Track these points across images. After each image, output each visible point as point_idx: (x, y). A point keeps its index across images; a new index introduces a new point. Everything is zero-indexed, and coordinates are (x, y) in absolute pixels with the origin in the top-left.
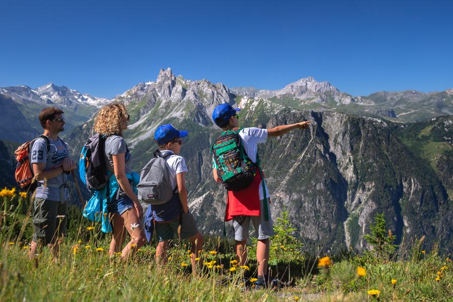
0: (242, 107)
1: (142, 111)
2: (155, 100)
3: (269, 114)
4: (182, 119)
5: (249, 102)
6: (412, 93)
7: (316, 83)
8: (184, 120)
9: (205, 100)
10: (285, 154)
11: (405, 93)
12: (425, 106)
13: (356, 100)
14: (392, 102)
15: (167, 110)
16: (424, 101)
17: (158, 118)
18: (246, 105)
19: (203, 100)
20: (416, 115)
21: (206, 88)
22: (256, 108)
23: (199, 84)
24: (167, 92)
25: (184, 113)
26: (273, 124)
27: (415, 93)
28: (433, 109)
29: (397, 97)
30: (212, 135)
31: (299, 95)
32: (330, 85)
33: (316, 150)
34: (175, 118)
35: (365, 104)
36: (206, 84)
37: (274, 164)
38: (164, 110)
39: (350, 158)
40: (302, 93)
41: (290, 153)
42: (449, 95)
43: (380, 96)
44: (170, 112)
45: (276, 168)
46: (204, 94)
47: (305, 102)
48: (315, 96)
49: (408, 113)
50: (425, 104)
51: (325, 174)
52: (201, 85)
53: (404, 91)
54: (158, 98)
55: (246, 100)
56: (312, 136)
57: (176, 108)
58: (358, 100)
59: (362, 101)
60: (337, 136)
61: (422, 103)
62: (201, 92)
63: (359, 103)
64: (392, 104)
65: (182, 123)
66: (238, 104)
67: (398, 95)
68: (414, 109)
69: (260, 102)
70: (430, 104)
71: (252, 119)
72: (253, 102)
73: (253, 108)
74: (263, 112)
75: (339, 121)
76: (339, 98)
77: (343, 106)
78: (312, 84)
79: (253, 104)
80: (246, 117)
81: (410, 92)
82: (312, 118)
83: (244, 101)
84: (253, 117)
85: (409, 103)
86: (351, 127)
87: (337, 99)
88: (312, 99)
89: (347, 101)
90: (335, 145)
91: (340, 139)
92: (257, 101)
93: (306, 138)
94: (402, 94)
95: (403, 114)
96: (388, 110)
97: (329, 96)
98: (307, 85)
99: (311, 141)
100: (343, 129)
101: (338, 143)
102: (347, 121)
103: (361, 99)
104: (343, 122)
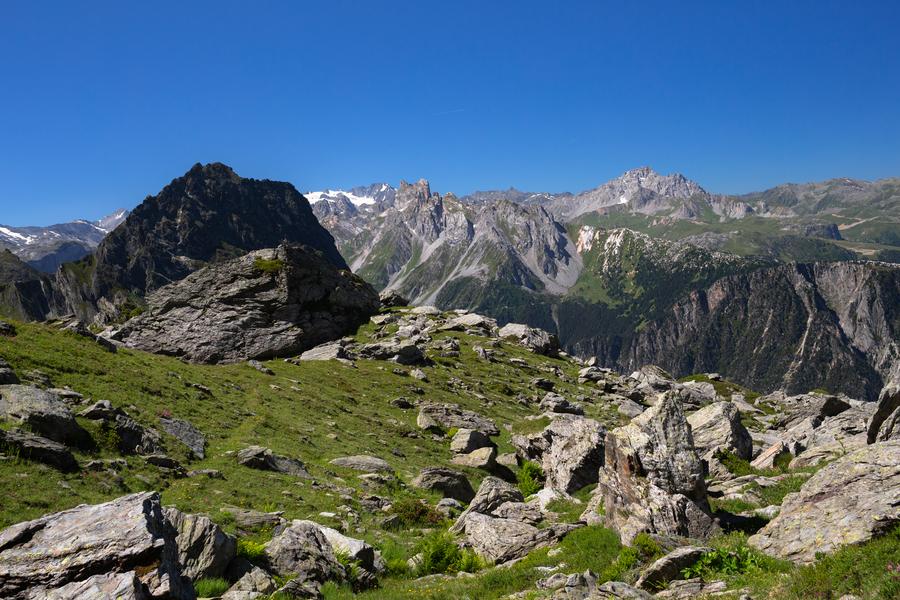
0: (585, 247)
1: (388, 266)
2: (409, 244)
3: (660, 261)
4: (485, 280)
5: (597, 236)
6: (845, 184)
7: (657, 179)
8: (491, 282)
9: (516, 238)
10: (764, 346)
11: (832, 185)
12: (883, 208)
13: (755, 209)
14: (810, 204)
15: (445, 263)
16: (878, 200)
17: (431, 280)
18: (593, 242)
19: (511, 239)
20: (872, 229)
21: (512, 216)
22: (621, 249)
23: (494, 209)
24: (430, 226)
25: (484, 267)
26: (723, 290)
27: (851, 184)
29: (816, 193)
30: (555, 308)
31: (639, 206)
32: (685, 180)
33: (828, 338)
34: (469, 279)
35: (774, 216)
36: (510, 209)
37: (748, 367)
38: (440, 263)
39: (891, 348)
40: (645, 203)
41: (775, 344)
43: (783, 195)
44: (452, 267)
45: (752, 374)
46: (510, 227)
47: (658, 219)
48: (672, 205)
49: (853, 225)
50: (883, 205)
51: (864, 382)
52: (500, 211)
53: (828, 181)
54: (413, 239)
55: (591, 233)
56: (809, 310)
57: (463, 258)
58: (759, 209)
59: (768, 210)
60: (854, 306)
61: (876, 204)
62: (503, 224)
63: (761, 215)
64: (812, 207)
65: (488, 288)
66: (574, 243)
67: (816, 190)
68: (863, 217)
69: (627, 237)
70: (892, 205)
71: (621, 272)
72: (607, 236)
73: (612, 249)
74: (642, 258)
75: (849, 277)
76: (720, 207)
77: (732, 221)
78: (651, 180)
79: (608, 241)
80: (605, 267)
81: (842, 182)
82: (801, 276)
83: (586, 236)
84: (620, 267)
85: (846, 205)
86: (882, 289)
87: (717, 209)
88: (668, 212)
89: (739, 212)
90: (854, 323)
91: (862, 311)
92: (615, 234)
93: (800, 314)
94: (826, 188)
95: (842, 227)
96: (826, 225)
97: (701, 204)
98: (640, 182)
99: (810, 320)
100: (865, 293)
101: (861, 321)
102: (870, 278)
103: (766, 206)
104: (860, 279)
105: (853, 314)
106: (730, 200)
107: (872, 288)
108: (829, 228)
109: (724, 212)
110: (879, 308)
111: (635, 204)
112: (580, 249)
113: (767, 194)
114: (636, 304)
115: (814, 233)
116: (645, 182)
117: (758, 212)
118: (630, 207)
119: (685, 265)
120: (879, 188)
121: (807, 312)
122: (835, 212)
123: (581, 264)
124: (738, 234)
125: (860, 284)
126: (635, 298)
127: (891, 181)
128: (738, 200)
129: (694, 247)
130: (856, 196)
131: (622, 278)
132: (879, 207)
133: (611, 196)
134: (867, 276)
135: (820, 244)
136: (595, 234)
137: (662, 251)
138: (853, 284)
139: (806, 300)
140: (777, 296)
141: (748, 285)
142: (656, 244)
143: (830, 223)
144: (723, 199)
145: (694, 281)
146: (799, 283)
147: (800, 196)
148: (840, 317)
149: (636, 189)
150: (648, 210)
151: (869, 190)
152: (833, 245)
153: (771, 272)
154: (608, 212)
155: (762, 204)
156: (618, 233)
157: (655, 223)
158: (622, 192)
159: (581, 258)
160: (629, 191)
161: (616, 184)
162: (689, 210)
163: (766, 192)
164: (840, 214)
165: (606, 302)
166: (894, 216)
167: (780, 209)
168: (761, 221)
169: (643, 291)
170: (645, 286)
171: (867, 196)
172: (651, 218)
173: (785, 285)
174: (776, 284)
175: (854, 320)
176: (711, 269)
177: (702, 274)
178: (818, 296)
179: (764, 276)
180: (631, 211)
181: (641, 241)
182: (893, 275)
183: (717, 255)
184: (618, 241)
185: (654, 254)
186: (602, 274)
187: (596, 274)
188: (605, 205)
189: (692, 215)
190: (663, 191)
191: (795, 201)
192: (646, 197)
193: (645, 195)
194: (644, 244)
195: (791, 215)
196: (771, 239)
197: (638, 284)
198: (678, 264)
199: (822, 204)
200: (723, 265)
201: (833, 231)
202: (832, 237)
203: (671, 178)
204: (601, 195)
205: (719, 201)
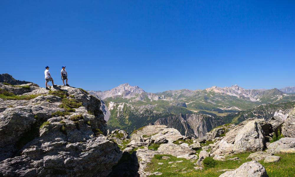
0: (111, 108)
3: (136, 113)
5: (115, 105)
7: (130, 87)
11: (182, 91)
12: (197, 98)
13: (161, 98)
14: (176, 96)
16: (196, 96)
18: (114, 107)
20: (195, 104)
22: (123, 109)
26: (159, 123)
27: (188, 91)
28: (203, 100)
32: (139, 88)
35: (167, 100)
40: (127, 95)
42: (208, 92)
43: (168, 93)
47: (132, 100)
48: (136, 96)
49: (189, 103)
58: (162, 97)
59: (165, 98)
60: (198, 128)
63: (163, 99)
66: (107, 107)
67: (178, 92)
68: (192, 101)
69: (125, 105)
70: (200, 97)
71: (123, 117)
72: (118, 105)
73: (120, 109)
74: (130, 112)
75: (196, 119)
76: (151, 97)
77: (155, 102)
78: (128, 87)
79: (119, 106)
80: (118, 115)
81: (185, 90)
82: (183, 118)
83: (111, 105)
84: (123, 115)
85: (187, 97)
86: (206, 122)
87: (150, 97)
88: (135, 98)
89: (156, 98)
90: (199, 133)
91: (201, 129)
92: (121, 104)
93: (183, 130)
94: (180, 92)
95: (186, 104)
96: (183, 103)
97: (145, 96)
98: (125, 88)
99: (186, 132)
100: (201, 124)
101: (200, 132)
102: (203, 119)
103: (164, 97)
104: (200, 119)
105: (198, 130)
106: (154, 94)
107: (203, 122)
108: (183, 104)
109: (152, 98)
110: (206, 128)
111: (124, 95)
112: (109, 109)
113: (163, 93)
114: (129, 127)
115: (179, 105)
116: (126, 88)
117: (162, 98)
118: (122, 96)
119: (145, 115)
120: (195, 92)
121: (185, 130)
122: (184, 99)
123: (110, 114)
124: (157, 105)
125: (200, 121)
126: (129, 125)
127: (198, 90)
128: (156, 94)
129: (147, 109)
130: (189, 95)
131: (124, 119)
132: (196, 98)
133: (116, 93)
134: (202, 118)
135: (182, 109)
136: (114, 104)
137: (137, 110)
138: (198, 121)
139: (184, 126)
140: (176, 125)
141: (167, 121)
142: (135, 108)
143: (183, 102)
144: (152, 94)
145: (148, 120)
146: (182, 121)
147: (173, 94)
148: (194, 131)
149: (124, 90)
150: (128, 97)
151: (192, 93)
152: (186, 109)
153: (174, 117)
154: (115, 97)
155: (163, 96)
156: (122, 104)
157: (131, 101)
158: (119, 91)
159: (110, 112)
160: (121, 91)
161: (117, 88)
162: (141, 98)
163: (163, 92)
164: (185, 100)
165: (119, 126)
166: (200, 101)
167: (169, 98)
168: (163, 101)
169: (131, 123)
170: (132, 121)
171: (192, 95)
172: (129, 100)
173: (178, 121)
174: (176, 121)
175: (199, 132)
176: (153, 116)
177: (150, 118)
178: (188, 125)
179: (172, 118)
180: (123, 97)
181: (130, 107)
182: (209, 118)
183: (155, 112)
184: (122, 107)
185: (134, 111)
186: (117, 117)
187: (115, 117)
188: (114, 95)
189: (142, 99)
190: (132, 91)
191: (172, 96)
192: (128, 93)
193: (127, 92)
194: (131, 108)
195: (172, 100)
196: (167, 107)
197: (129, 121)
198: (142, 114)
199: (180, 97)
200: (157, 115)
201: (184, 105)
202: (184, 107)
203: (135, 87)
204: (112, 92)
205: (150, 95)
